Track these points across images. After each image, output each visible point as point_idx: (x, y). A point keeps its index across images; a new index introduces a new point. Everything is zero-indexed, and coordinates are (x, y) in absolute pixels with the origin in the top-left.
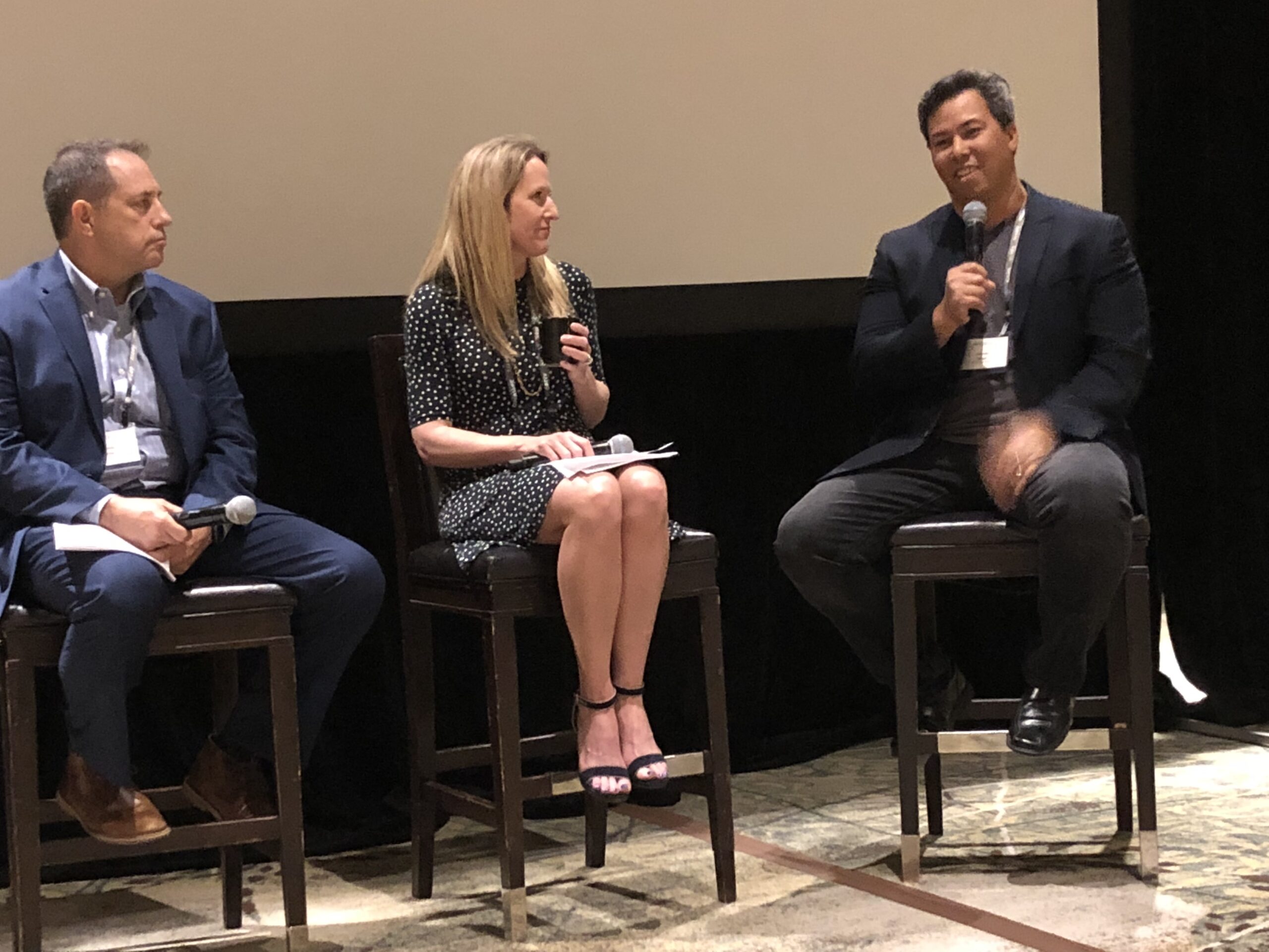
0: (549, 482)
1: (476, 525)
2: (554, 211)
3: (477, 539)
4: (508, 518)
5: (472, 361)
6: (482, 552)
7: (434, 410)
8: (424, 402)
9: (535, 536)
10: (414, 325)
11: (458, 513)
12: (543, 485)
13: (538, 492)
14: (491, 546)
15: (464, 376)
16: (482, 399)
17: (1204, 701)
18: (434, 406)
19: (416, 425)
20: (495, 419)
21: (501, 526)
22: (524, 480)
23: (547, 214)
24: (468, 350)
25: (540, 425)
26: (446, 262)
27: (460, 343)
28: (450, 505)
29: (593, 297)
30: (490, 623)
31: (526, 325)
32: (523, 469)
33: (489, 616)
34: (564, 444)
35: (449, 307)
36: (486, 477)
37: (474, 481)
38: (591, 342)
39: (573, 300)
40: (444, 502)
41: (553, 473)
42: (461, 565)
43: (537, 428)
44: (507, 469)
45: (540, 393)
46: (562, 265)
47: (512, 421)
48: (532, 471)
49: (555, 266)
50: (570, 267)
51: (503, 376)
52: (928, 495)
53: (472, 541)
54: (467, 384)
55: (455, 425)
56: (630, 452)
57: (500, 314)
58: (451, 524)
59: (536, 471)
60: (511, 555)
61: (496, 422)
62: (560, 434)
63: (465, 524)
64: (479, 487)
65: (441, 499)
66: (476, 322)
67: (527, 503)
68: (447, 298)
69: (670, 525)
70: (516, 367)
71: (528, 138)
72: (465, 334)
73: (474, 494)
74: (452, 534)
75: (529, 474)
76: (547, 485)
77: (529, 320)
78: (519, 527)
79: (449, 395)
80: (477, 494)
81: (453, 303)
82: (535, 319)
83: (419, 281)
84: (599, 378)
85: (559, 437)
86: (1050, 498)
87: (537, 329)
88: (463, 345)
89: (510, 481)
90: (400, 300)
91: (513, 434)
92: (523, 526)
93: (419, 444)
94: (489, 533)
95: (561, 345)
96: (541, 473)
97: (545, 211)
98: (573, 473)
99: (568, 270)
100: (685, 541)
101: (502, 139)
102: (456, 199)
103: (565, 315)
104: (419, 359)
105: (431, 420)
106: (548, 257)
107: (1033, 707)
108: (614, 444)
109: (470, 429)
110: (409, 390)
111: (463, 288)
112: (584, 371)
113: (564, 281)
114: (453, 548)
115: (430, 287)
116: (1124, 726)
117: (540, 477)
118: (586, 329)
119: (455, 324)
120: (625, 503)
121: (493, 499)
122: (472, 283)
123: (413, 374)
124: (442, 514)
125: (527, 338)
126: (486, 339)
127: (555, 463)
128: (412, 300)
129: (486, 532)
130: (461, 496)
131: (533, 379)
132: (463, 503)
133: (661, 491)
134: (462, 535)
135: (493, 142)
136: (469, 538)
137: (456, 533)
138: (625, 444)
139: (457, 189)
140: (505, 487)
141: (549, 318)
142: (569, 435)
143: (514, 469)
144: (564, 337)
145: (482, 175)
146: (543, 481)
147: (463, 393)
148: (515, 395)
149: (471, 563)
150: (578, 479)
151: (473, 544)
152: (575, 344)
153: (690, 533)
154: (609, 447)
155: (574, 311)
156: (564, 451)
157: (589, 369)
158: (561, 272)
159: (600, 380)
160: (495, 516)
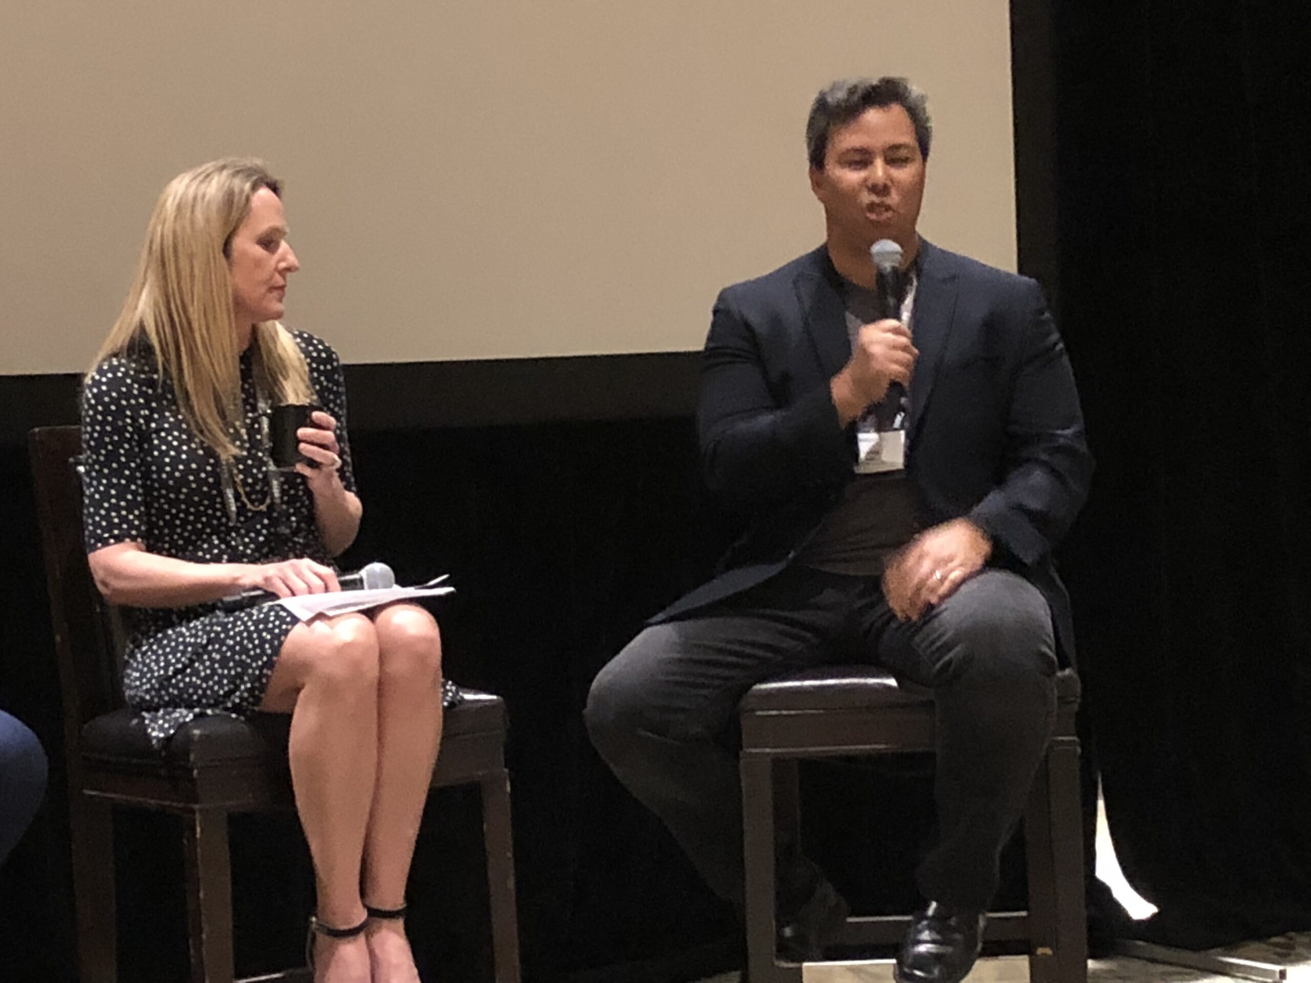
0: (279, 627)
1: (176, 686)
2: (292, 259)
3: (177, 706)
4: (222, 677)
5: (176, 461)
6: (185, 723)
7: (120, 529)
8: (107, 518)
9: (258, 700)
10: (96, 412)
11: (151, 670)
12: (270, 631)
13: (263, 641)
14: (196, 716)
15: (163, 484)
16: (187, 513)
17: (1154, 916)
18: (120, 524)
19: (94, 548)
20: (204, 541)
21: (211, 688)
22: (244, 623)
23: (283, 265)
24: (170, 446)
25: (265, 550)
26: (142, 328)
27: (159, 438)
28: (140, 659)
29: (342, 379)
30: (194, 820)
31: (250, 415)
32: (242, 609)
33: (193, 812)
34: (299, 575)
35: (144, 389)
36: (189, 621)
37: (172, 626)
38: (339, 439)
39: (314, 381)
40: (132, 655)
41: (284, 614)
42: (154, 742)
43: (261, 556)
44: (219, 609)
45: (269, 507)
46: (300, 336)
47: (228, 544)
48: (255, 612)
49: (290, 335)
50: (311, 338)
51: (217, 484)
52: (788, 643)
53: (170, 709)
54: (168, 493)
55: (150, 549)
56: (390, 586)
57: (217, 399)
58: (142, 684)
59: (260, 611)
60: (226, 728)
61: (205, 546)
62: (294, 561)
63: (161, 684)
64: (182, 635)
65: (127, 650)
66: (183, 410)
67: (249, 656)
68: (143, 376)
69: (444, 685)
70: (235, 471)
71: (258, 162)
72: (166, 426)
73: (173, 644)
74: (142, 699)
75: (250, 615)
76: (277, 631)
77: (254, 409)
78: (237, 688)
79: (142, 509)
80: (178, 645)
81: (152, 384)
82: (262, 405)
83: (101, 355)
84: (348, 488)
85: (292, 565)
86: (948, 647)
87: (265, 422)
88: (163, 441)
89: (224, 625)
90: (75, 379)
91: (230, 561)
92: (243, 687)
93: (98, 575)
94: (195, 697)
95: (298, 441)
96: (267, 615)
97: (279, 261)
98: (311, 615)
99: (309, 341)
100: (461, 707)
101: (221, 162)
102: (158, 240)
103: (305, 401)
104: (102, 458)
105: (116, 543)
106: (281, 323)
107: (930, 928)
108: (368, 575)
109: (170, 555)
110: (87, 501)
111: (167, 360)
112: (329, 476)
113: (302, 356)
114: (144, 718)
115: (119, 361)
116: (1048, 951)
117: (266, 621)
118: (332, 420)
119: (152, 411)
120: (383, 657)
121: (200, 650)
122: (179, 357)
123: (92, 478)
124: (129, 671)
125: (252, 431)
126: (196, 432)
127: (286, 602)
128: (93, 378)
129: (191, 695)
130: (155, 647)
131: (258, 488)
132: (158, 656)
133: (432, 640)
134: (156, 700)
135: (209, 166)
136: (166, 705)
137: (148, 697)
138: (382, 575)
139: (159, 229)
140: (218, 633)
141: (282, 404)
142: (306, 564)
143: (230, 609)
144: (302, 432)
145: (193, 212)
146: (270, 626)
147: (161, 505)
148: (234, 508)
149: (169, 739)
150: (318, 624)
151: (169, 714)
152: (316, 441)
153: (469, 697)
154: (361, 580)
155: (315, 397)
156: (299, 585)
157: (336, 474)
158: (298, 344)
159: (350, 490)
160: (203, 674)
